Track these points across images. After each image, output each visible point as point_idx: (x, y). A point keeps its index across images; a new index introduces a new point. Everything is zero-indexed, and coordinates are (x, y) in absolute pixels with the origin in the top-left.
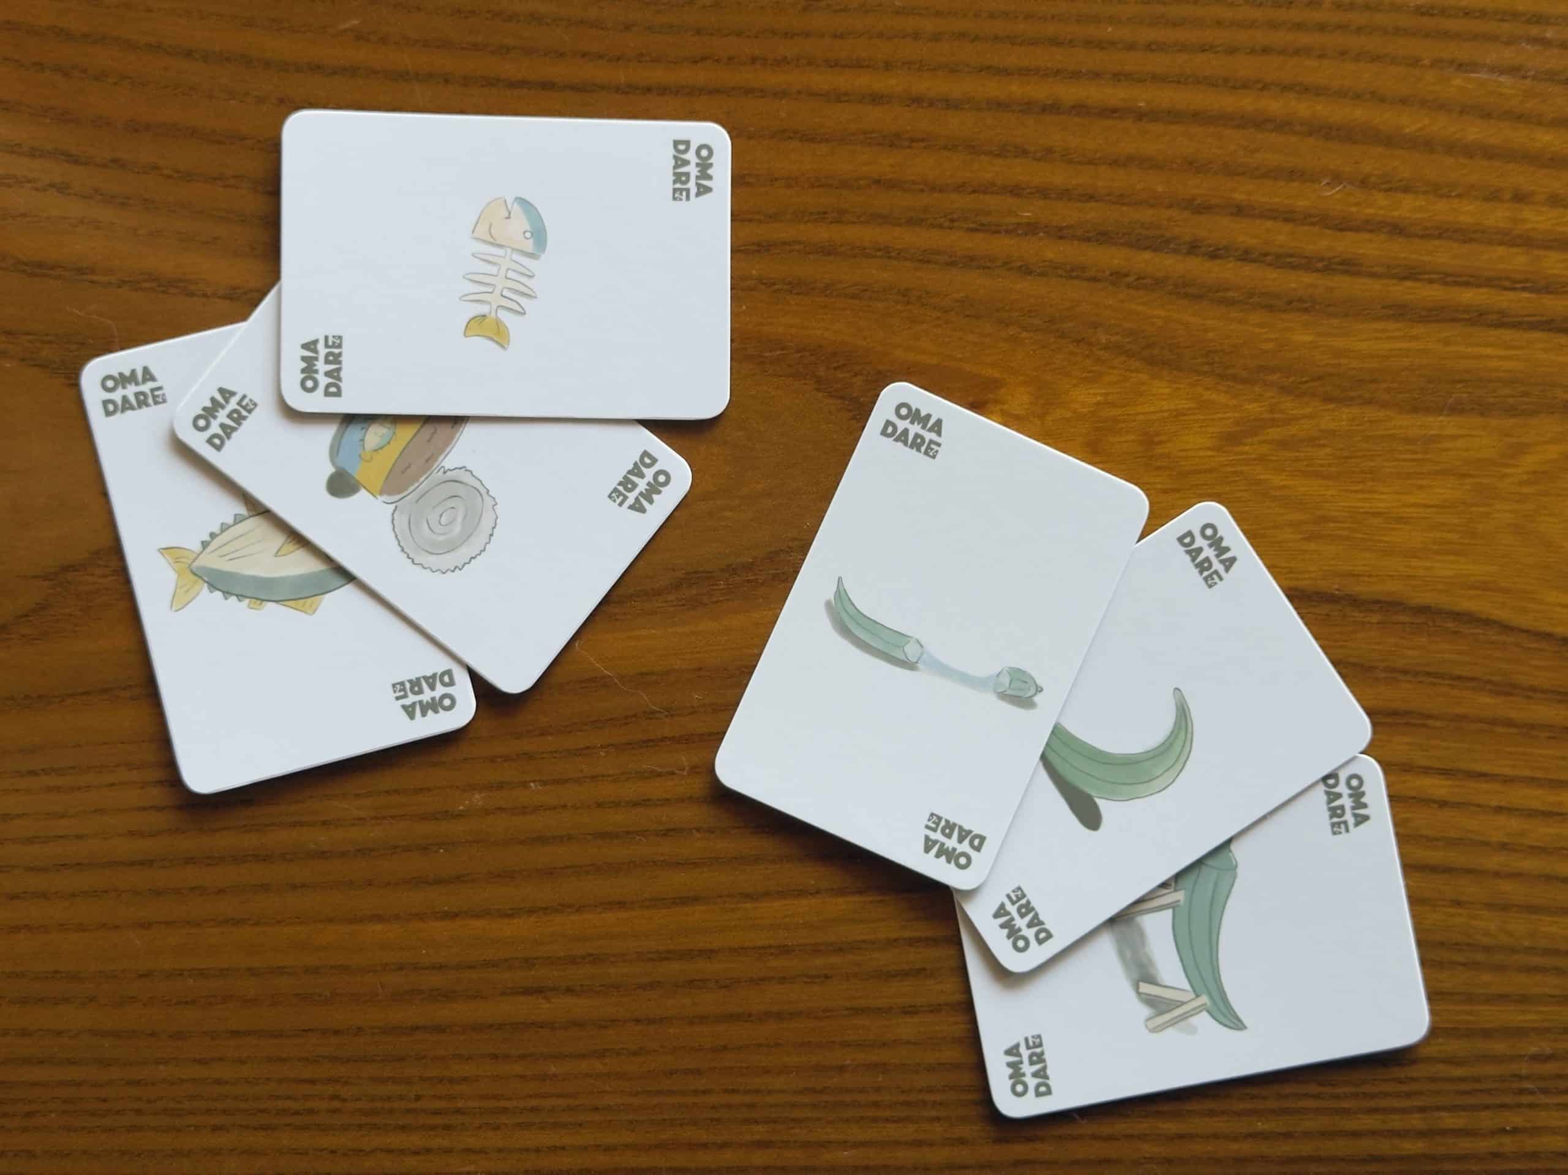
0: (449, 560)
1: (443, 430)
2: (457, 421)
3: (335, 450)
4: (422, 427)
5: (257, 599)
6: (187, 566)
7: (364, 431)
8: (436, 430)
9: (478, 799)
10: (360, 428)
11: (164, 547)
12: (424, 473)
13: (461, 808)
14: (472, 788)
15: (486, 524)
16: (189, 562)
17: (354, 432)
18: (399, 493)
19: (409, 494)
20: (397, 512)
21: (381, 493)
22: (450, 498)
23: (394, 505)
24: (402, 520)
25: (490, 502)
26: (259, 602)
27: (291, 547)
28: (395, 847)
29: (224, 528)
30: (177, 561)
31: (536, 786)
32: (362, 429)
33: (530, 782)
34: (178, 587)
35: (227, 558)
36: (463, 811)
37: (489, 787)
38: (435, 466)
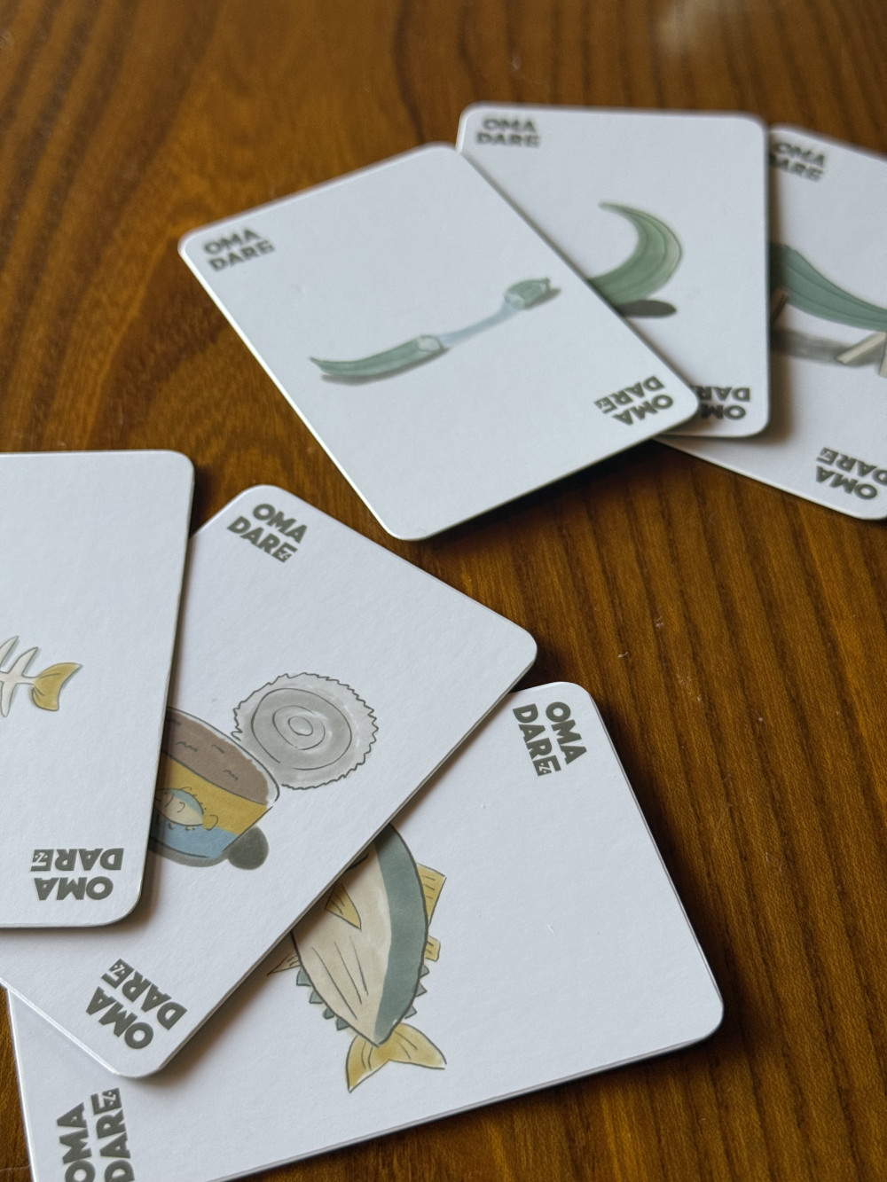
0: (359, 725)
1: (181, 733)
2: (171, 718)
3: (200, 860)
4: (175, 759)
5: (424, 950)
6: (374, 1048)
7: (173, 825)
8: (181, 743)
9: (685, 681)
10: (171, 831)
11: (346, 1084)
12: (239, 754)
13: (699, 699)
14: (671, 689)
15: (311, 685)
16: (369, 1046)
17: (175, 838)
18: (264, 783)
19: (268, 772)
20: (291, 785)
21: (265, 803)
22: (275, 726)
23: (281, 787)
24: (301, 778)
25: (284, 682)
26: (428, 947)
27: (346, 908)
28: (765, 772)
29: (317, 998)
30: (366, 1064)
31: (660, 622)
32: (170, 827)
33: (654, 627)
34: (408, 1061)
35: (362, 992)
36: (703, 698)
37: (668, 672)
38: (230, 742)
